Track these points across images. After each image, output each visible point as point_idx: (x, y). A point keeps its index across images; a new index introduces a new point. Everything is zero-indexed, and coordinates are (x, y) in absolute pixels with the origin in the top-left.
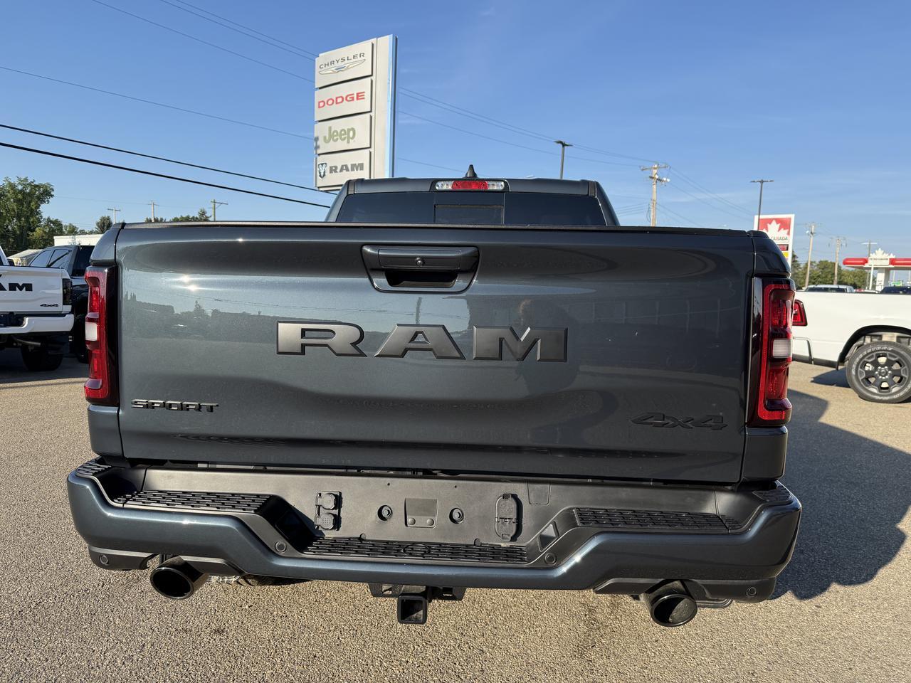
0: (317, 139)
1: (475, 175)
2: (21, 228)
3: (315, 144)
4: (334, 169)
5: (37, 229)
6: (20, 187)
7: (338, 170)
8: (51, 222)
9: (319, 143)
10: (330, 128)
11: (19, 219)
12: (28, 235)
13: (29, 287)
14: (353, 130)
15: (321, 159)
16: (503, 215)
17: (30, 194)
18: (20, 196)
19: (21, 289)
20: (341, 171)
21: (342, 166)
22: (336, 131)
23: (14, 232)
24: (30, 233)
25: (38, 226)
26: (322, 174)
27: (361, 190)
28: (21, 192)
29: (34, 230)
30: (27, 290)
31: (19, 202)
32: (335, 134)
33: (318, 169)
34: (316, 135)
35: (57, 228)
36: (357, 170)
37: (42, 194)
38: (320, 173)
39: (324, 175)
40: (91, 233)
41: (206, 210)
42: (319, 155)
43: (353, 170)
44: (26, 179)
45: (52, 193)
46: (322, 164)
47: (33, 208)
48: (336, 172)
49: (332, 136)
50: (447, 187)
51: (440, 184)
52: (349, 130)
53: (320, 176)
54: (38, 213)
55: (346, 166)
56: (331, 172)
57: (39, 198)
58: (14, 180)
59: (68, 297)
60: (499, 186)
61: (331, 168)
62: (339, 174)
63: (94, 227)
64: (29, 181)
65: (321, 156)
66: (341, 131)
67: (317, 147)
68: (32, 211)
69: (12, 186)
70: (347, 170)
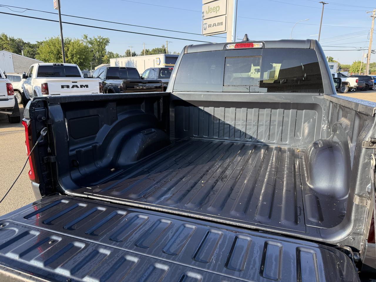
0: (203, 13)
1: (248, 39)
2: (99, 56)
3: (202, 15)
4: (210, 26)
5: (105, 56)
6: (98, 40)
7: (212, 26)
8: (109, 53)
9: (204, 14)
10: (209, 7)
11: (99, 53)
12: (102, 58)
13: (87, 86)
14: (219, 7)
15: (205, 22)
16: (261, 61)
17: (102, 42)
18: (99, 43)
19: (84, 87)
20: (213, 26)
21: (214, 24)
22: (211, 8)
23: (97, 58)
24: (102, 57)
25: (105, 55)
26: (205, 28)
27: (190, 51)
28: (99, 41)
29: (103, 57)
30: (86, 87)
31: (99, 45)
32: (211, 9)
33: (203, 26)
34: (203, 11)
35: (111, 56)
36: (220, 25)
37: (106, 42)
38: (204, 28)
39: (206, 29)
40: (124, 57)
41: (165, 45)
42: (204, 19)
43: (218, 25)
44: (100, 37)
45: (109, 41)
46: (205, 24)
47: (103, 48)
48: (211, 27)
49: (210, 10)
50: (232, 47)
51: (228, 45)
52: (217, 7)
53: (204, 29)
54: (105, 50)
55: (215, 24)
56: (209, 27)
57: (105, 44)
58: (96, 37)
59: (101, 89)
60: (259, 45)
61: (209, 25)
62: (212, 28)
63: (124, 54)
64: (101, 37)
65: (205, 20)
66: (214, 7)
67: (203, 16)
68: (103, 49)
69: (96, 40)
70: (216, 26)
